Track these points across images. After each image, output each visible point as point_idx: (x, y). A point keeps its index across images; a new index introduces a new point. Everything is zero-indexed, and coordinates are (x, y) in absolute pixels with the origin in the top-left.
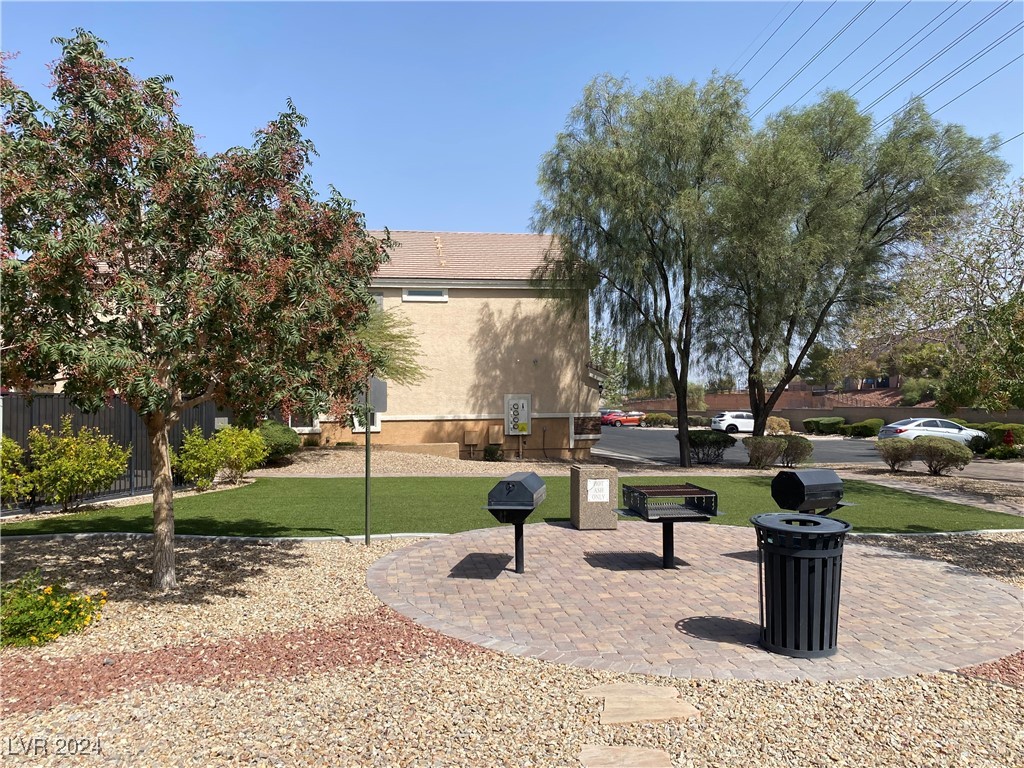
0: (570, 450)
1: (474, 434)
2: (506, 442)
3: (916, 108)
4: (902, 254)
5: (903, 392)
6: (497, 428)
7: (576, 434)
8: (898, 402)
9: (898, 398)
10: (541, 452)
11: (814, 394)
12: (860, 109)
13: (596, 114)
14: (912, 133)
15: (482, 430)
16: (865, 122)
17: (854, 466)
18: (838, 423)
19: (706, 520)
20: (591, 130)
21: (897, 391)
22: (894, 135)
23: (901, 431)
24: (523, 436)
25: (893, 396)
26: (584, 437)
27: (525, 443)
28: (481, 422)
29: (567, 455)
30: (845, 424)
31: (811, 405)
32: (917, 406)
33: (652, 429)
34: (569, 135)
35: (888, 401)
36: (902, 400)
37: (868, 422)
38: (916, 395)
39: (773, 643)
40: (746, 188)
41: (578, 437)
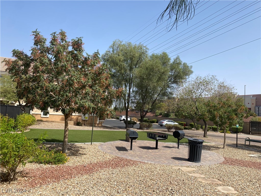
0: (97, 124)
1: (74, 119)
2: (82, 121)
3: (178, 58)
4: (173, 87)
5: (155, 113)
6: (80, 118)
7: (99, 120)
8: (154, 115)
9: (154, 114)
10: (90, 124)
11: (136, 112)
12: (169, 57)
13: (115, 48)
14: (177, 63)
15: (76, 118)
16: (169, 59)
17: (160, 130)
18: (147, 120)
19: (165, 140)
20: (113, 51)
21: (154, 113)
22: (174, 62)
23: (163, 122)
24: (86, 120)
25: (153, 114)
26: (101, 121)
27: (86, 122)
28: (76, 116)
29: (97, 125)
30: (148, 120)
31: (135, 115)
32: (158, 116)
33: (112, 119)
34: (109, 51)
35: (152, 115)
36: (155, 115)
37: (154, 120)
38: (158, 114)
39: (192, 160)
40: (149, 70)
41: (99, 121)
